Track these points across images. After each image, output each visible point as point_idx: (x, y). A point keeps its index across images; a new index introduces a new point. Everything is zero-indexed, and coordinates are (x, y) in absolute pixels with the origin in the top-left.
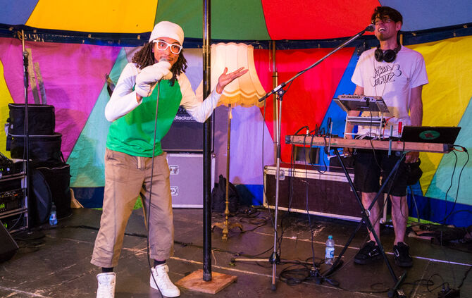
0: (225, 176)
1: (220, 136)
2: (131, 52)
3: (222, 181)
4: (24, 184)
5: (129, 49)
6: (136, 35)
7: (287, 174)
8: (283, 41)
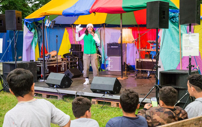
0: (125, 62)
1: (124, 52)
2: (99, 29)
3: (125, 63)
4: (77, 63)
5: (98, 28)
6: (100, 24)
7: (141, 60)
8: (141, 25)
